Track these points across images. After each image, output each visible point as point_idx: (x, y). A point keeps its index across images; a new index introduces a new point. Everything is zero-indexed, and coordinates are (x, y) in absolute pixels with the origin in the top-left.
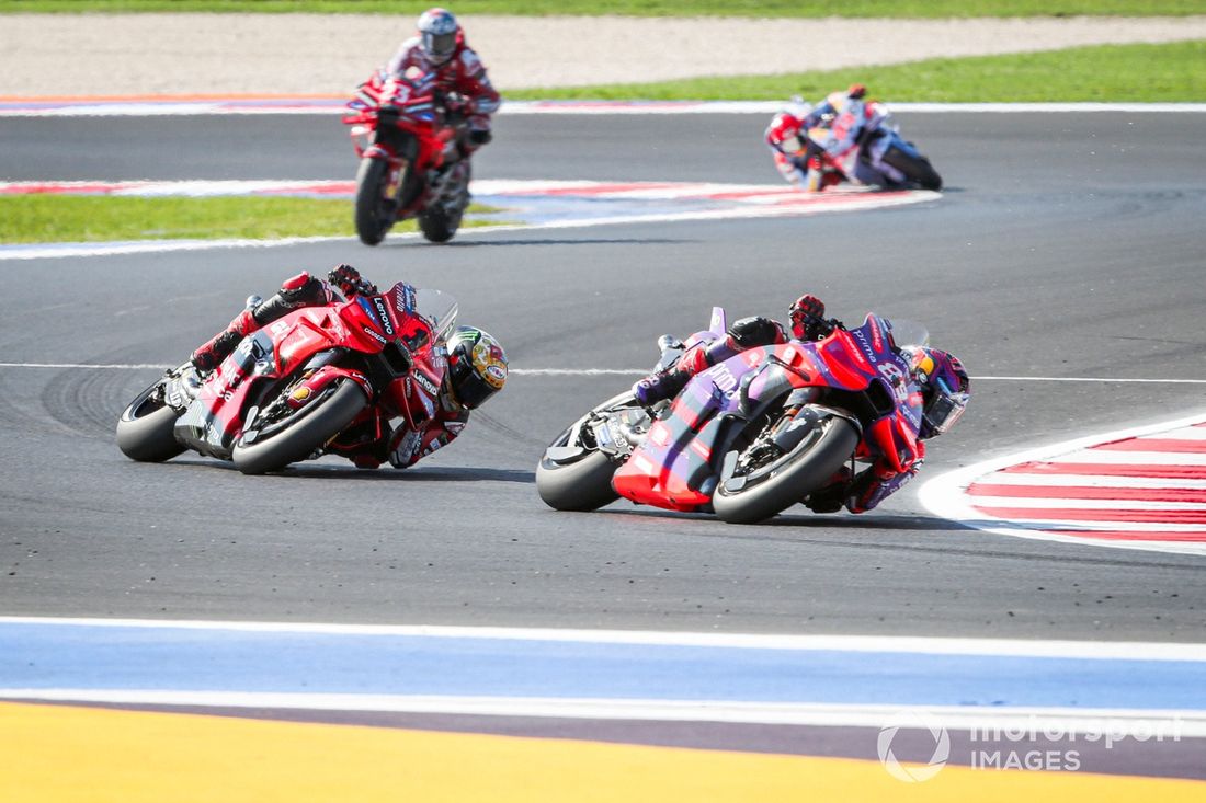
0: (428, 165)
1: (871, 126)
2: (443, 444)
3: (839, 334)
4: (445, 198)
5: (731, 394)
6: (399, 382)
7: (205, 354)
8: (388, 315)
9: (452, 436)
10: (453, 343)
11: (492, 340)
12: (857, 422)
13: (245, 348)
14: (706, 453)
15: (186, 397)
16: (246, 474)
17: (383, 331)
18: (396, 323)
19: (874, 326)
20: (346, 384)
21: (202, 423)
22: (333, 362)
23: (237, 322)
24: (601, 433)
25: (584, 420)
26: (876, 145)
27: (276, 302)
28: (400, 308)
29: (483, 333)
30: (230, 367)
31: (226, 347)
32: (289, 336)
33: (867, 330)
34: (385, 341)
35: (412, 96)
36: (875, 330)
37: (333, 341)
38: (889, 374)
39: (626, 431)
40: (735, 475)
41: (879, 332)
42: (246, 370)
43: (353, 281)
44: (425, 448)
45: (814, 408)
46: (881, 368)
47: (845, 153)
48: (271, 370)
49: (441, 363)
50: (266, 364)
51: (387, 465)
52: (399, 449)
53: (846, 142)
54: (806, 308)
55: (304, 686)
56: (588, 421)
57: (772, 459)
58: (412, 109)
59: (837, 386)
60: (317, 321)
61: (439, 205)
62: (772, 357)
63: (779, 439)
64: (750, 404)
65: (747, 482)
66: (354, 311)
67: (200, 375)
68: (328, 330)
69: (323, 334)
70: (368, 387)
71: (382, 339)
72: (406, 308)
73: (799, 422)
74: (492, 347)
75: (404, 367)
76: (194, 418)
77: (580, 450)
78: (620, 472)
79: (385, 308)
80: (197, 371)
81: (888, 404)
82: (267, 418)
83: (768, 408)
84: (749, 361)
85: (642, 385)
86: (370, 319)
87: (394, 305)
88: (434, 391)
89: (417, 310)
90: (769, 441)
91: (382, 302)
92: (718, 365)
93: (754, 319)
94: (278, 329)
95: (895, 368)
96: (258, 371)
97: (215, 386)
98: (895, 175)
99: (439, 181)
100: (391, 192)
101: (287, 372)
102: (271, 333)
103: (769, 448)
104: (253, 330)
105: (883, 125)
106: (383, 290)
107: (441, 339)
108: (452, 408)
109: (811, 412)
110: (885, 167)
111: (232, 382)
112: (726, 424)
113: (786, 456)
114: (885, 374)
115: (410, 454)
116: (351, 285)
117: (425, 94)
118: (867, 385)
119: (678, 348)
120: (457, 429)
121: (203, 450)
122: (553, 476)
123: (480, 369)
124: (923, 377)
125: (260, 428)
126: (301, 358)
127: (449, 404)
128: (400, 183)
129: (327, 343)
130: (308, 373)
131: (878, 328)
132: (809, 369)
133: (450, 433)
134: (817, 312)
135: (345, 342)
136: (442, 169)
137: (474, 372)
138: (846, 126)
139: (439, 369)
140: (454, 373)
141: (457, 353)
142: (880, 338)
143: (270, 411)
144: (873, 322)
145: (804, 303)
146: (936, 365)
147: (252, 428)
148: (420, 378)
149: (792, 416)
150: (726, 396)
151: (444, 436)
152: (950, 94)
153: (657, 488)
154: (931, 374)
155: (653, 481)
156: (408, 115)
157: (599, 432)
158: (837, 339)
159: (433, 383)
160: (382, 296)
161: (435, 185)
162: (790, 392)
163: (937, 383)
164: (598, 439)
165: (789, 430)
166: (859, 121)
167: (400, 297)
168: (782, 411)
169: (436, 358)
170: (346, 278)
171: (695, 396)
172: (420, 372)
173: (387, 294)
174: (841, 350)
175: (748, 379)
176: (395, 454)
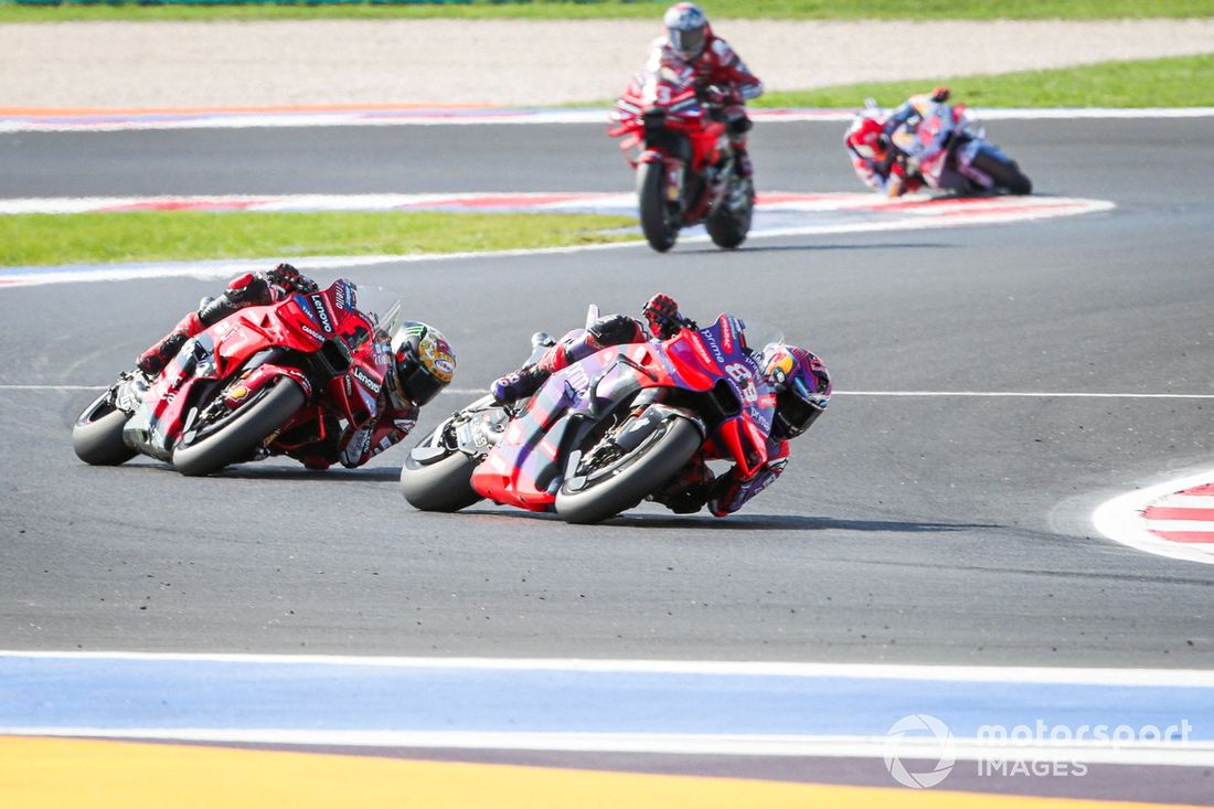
0: (704, 163)
1: (958, 130)
2: (393, 442)
3: (686, 335)
4: (728, 198)
5: (583, 393)
6: (338, 381)
7: (151, 358)
8: (326, 312)
9: (402, 434)
10: (399, 340)
11: (438, 334)
12: (700, 422)
13: (187, 350)
14: (553, 453)
15: (134, 401)
16: (186, 475)
17: (321, 329)
18: (335, 321)
19: (725, 326)
20: (285, 382)
21: (146, 426)
22: (271, 361)
23: (183, 324)
24: (463, 433)
25: (449, 420)
26: (964, 149)
27: (222, 304)
28: (340, 305)
29: (429, 328)
30: (173, 370)
31: (171, 350)
32: (230, 336)
33: (717, 330)
34: (323, 339)
35: (674, 94)
36: (726, 330)
37: (271, 340)
38: (737, 375)
39: (486, 429)
40: (577, 475)
41: (730, 332)
42: (188, 372)
43: (292, 280)
44: (375, 447)
45: (659, 408)
46: (729, 369)
47: (932, 159)
48: (212, 372)
49: (384, 360)
50: (207, 365)
51: (338, 466)
52: (349, 449)
53: (933, 147)
54: (658, 308)
55: (450, 723)
56: (452, 422)
57: (615, 459)
58: (676, 107)
59: (683, 386)
60: (257, 319)
61: (724, 207)
62: (622, 356)
63: (622, 439)
64: (600, 403)
65: (587, 481)
66: (293, 309)
67: (147, 378)
68: (266, 330)
69: (263, 333)
70: (306, 384)
71: (320, 337)
72: (346, 304)
73: (643, 422)
74: (438, 341)
75: (343, 365)
76: (140, 422)
77: (442, 450)
78: (479, 470)
79: (324, 305)
80: (144, 375)
81: (734, 405)
82: (207, 419)
83: (617, 408)
84: (602, 360)
85: (501, 383)
86: (307, 317)
87: (333, 302)
88: (376, 388)
89: (359, 307)
90: (612, 441)
91: (321, 299)
92: (576, 364)
93: (614, 317)
94: (220, 329)
95: (744, 369)
96: (200, 373)
97: (160, 387)
98: (984, 180)
99: (719, 177)
100: (674, 194)
101: (228, 372)
102: (214, 333)
103: (611, 448)
104: (199, 331)
105: (968, 131)
106: (323, 287)
107: (385, 335)
108: (401, 405)
109: (655, 412)
110: (974, 172)
111: (175, 384)
112: (574, 424)
113: (627, 455)
114: (733, 375)
115: (359, 453)
116: (291, 283)
117: (687, 90)
118: (712, 385)
119: (548, 346)
120: (407, 427)
121: (148, 452)
122: (416, 477)
123: (427, 364)
124: (781, 377)
125: (199, 429)
126: (242, 358)
127: (398, 401)
128: (680, 184)
129: (267, 343)
130: (246, 373)
131: (729, 328)
132: (658, 369)
133: (400, 430)
134: (669, 311)
135: (284, 341)
136: (720, 165)
137: (421, 367)
138: (934, 131)
139: (382, 366)
140: (401, 369)
141: (403, 349)
142: (731, 338)
143: (209, 412)
144: (725, 322)
145: (656, 302)
146: (794, 364)
147: (191, 429)
148: (361, 376)
149: (637, 416)
150: (578, 396)
151: (394, 433)
152: (1121, 99)
153: (509, 488)
154: (788, 374)
155: (506, 480)
156: (674, 114)
157: (462, 434)
158: (683, 338)
159: (376, 381)
160: (319, 294)
161: (716, 182)
162: (638, 392)
163: (794, 382)
164: (458, 440)
165: (632, 430)
166: (946, 124)
167: (339, 295)
168: (630, 410)
169: (378, 355)
170: (285, 275)
171: (549, 395)
172: (361, 369)
173: (326, 292)
174: (689, 350)
175: (598, 379)
176: (344, 453)
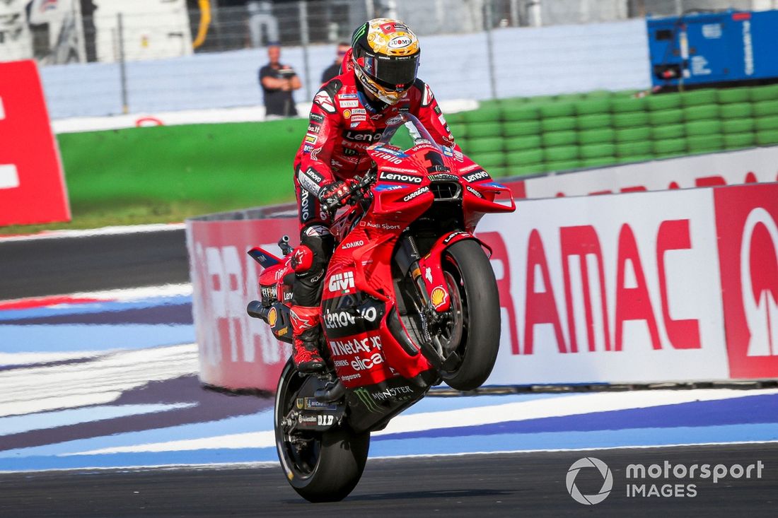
8: (402, 174)
17: (416, 186)
18: (412, 171)
28: (398, 162)
34: (426, 188)
71: (423, 190)
72: (398, 157)
79: (394, 173)
87: (392, 164)
91: (386, 173)
148: (472, 179)
167: (386, 157)
172: (466, 175)
